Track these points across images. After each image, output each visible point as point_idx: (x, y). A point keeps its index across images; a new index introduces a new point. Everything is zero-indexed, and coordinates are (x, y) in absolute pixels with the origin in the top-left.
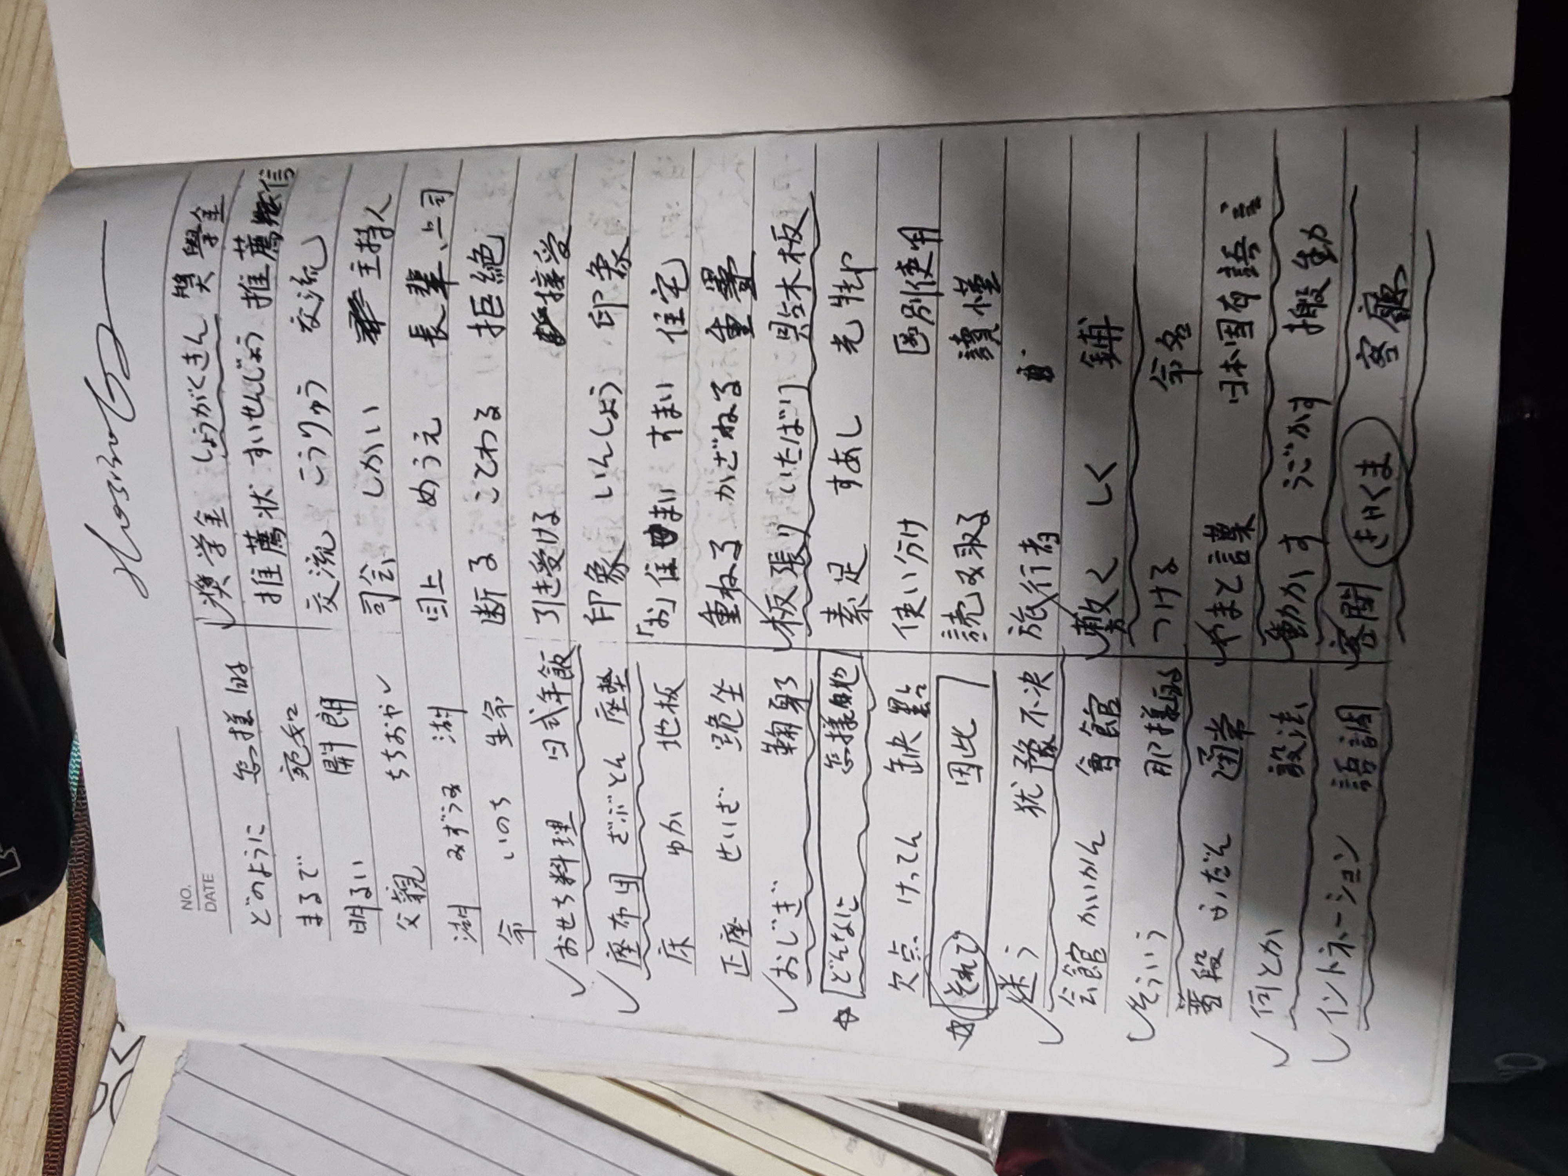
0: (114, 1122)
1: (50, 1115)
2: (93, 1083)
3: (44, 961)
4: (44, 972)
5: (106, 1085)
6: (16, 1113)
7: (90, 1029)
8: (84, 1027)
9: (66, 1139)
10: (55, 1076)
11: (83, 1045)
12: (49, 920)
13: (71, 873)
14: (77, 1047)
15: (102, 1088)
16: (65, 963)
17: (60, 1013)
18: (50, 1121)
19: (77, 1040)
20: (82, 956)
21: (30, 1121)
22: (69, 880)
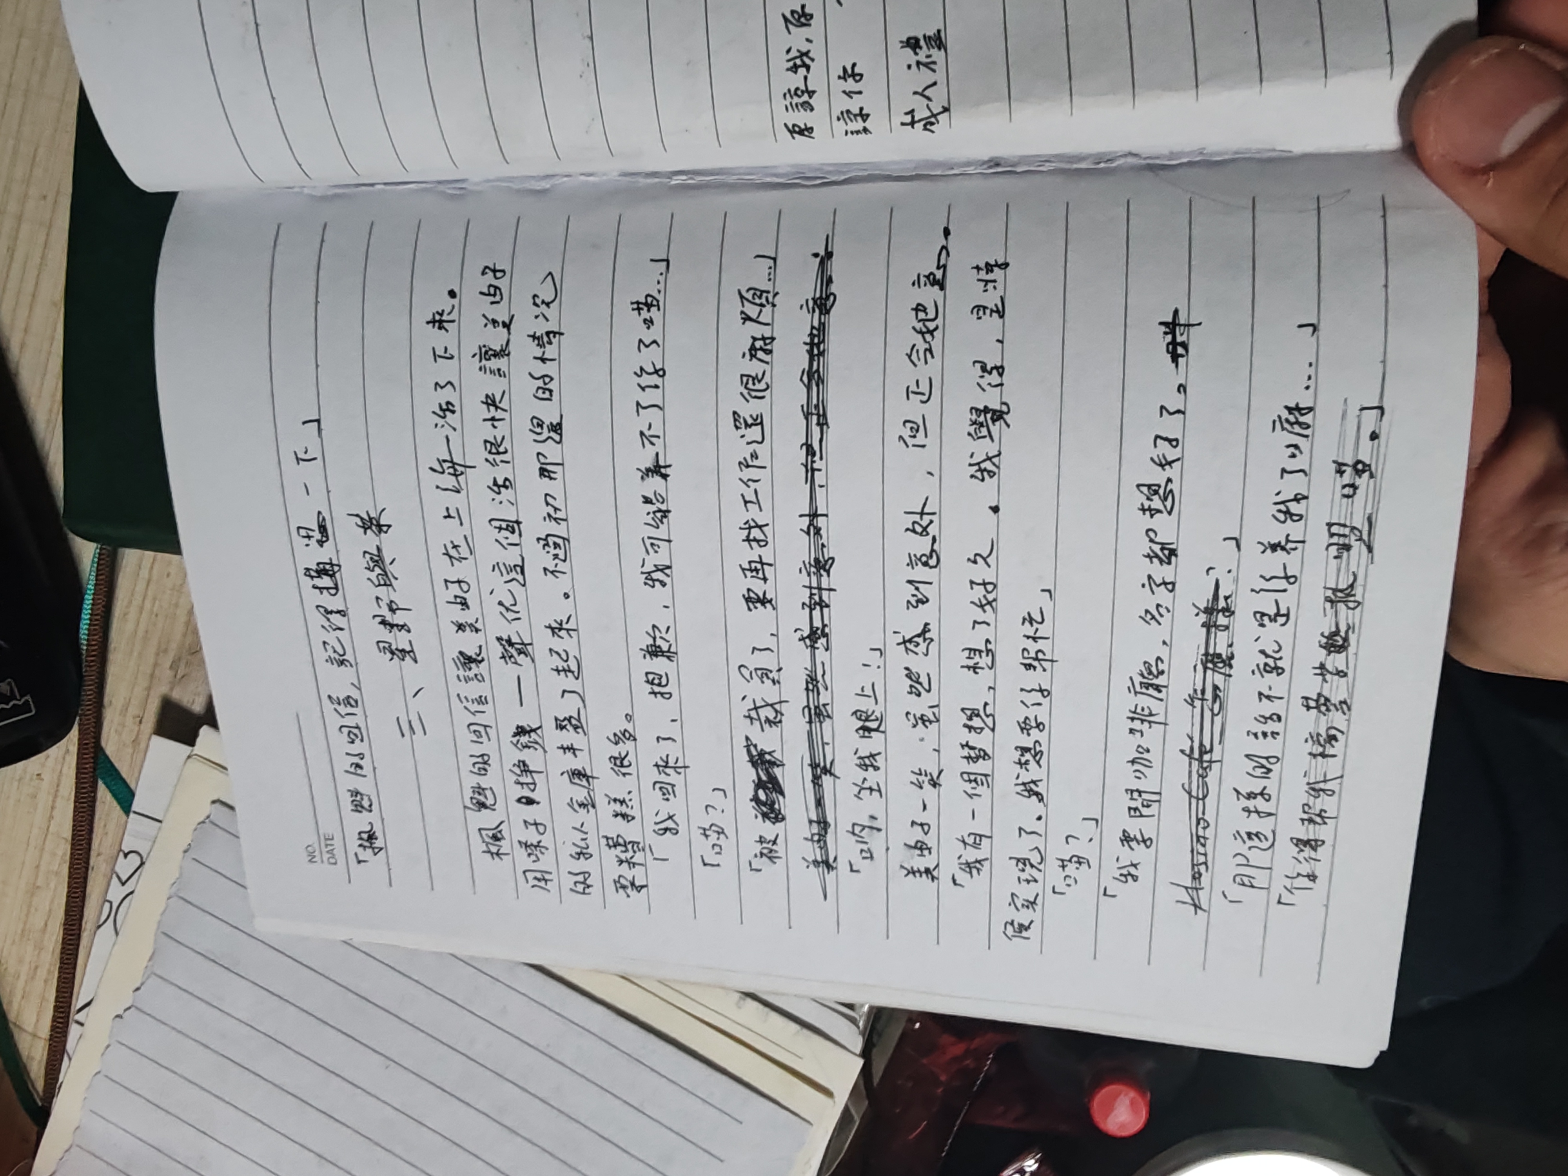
0: (117, 933)
1: (65, 924)
2: (100, 902)
3: (59, 794)
4: (59, 803)
5: (111, 903)
6: (37, 921)
7: (99, 855)
8: (93, 854)
9: (78, 945)
10: (68, 892)
11: (93, 868)
12: (64, 758)
13: (80, 720)
14: (87, 869)
15: (107, 905)
16: (76, 796)
17: (73, 839)
18: (65, 929)
19: (87, 862)
20: (92, 792)
21: (49, 928)
22: (80, 725)
